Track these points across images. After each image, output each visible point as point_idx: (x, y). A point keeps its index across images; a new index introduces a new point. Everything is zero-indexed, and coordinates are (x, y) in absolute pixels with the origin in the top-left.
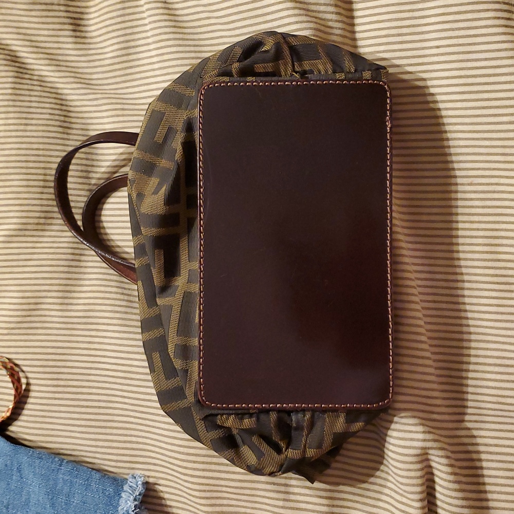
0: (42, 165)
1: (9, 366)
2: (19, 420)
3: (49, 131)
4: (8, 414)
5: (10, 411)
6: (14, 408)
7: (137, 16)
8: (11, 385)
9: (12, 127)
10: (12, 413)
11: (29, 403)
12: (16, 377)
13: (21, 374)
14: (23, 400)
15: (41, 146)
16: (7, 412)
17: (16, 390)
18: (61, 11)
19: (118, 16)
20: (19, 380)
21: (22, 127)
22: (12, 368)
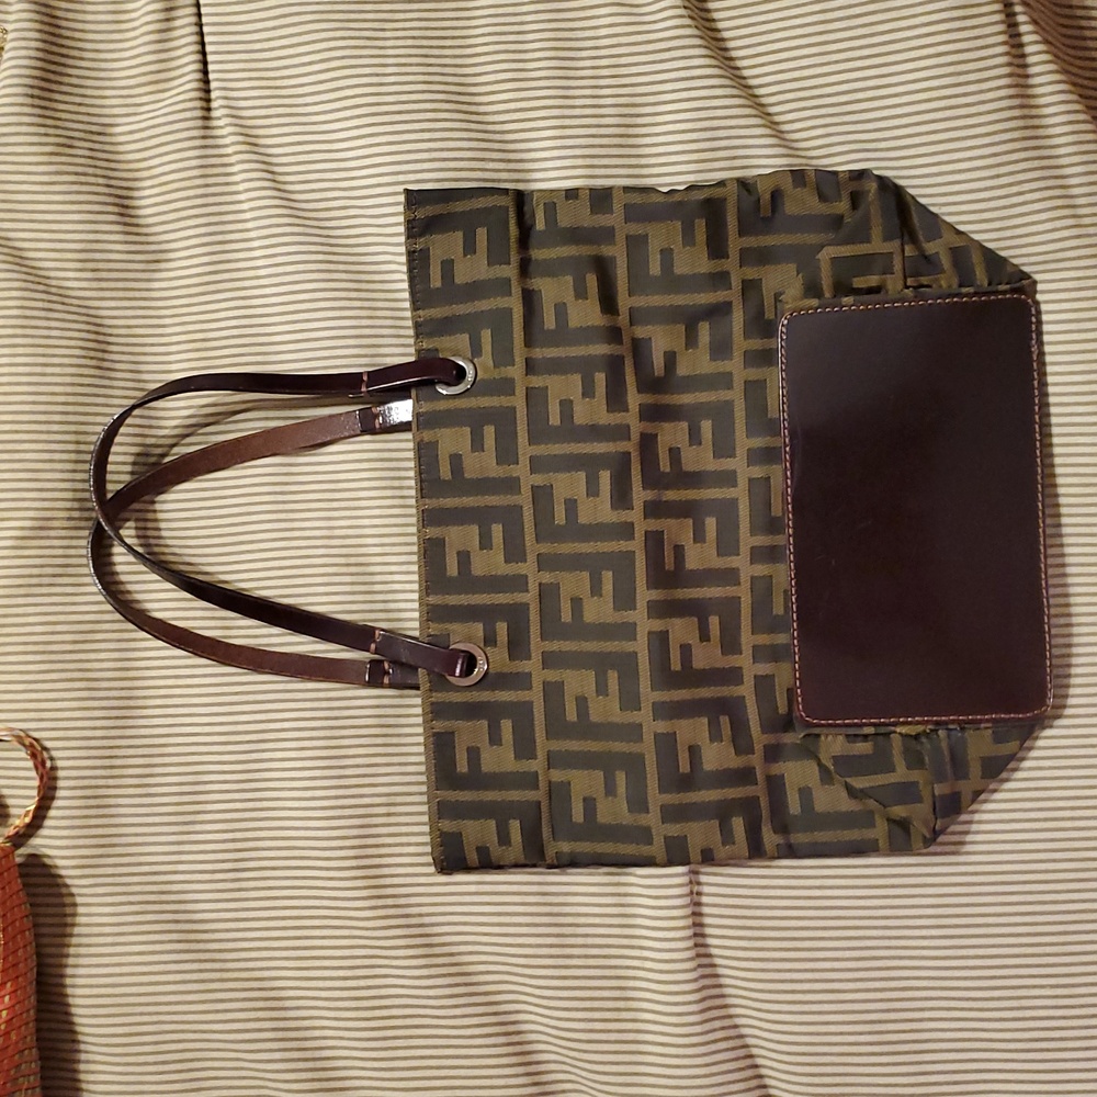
0: (73, 428)
1: (27, 741)
3: (81, 375)
4: (27, 820)
5: (31, 815)
6: (38, 808)
8: (33, 774)
10: (34, 817)
11: (58, 798)
12: (40, 759)
13: (45, 754)
14: (50, 793)
16: (25, 816)
17: (41, 778)
20: (43, 763)
21: (38, 370)
22: (32, 745)
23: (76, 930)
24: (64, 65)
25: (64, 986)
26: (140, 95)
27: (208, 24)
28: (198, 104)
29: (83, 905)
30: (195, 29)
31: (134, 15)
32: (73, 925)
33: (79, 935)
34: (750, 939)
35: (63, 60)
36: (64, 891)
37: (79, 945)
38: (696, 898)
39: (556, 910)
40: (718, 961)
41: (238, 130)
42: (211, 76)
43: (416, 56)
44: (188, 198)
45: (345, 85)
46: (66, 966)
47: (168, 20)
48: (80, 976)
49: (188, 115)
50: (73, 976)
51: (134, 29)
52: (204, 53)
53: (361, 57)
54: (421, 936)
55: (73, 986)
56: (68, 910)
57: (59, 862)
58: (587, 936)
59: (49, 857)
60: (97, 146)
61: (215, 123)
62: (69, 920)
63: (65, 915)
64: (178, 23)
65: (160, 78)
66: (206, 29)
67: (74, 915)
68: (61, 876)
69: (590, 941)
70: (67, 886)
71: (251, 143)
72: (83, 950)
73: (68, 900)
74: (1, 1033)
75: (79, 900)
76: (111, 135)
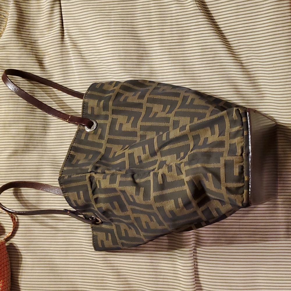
2: (15, 236)
4: (10, 235)
5: (11, 233)
7: (68, 61)
9: (11, 109)
11: (19, 228)
12: (13, 218)
14: (17, 226)
15: (24, 117)
17: (14, 223)
18: (34, 57)
19: (60, 60)
20: (15, 219)
21: (15, 109)
23: (22, 265)
24: (24, 24)
25: (18, 281)
26: (45, 32)
27: (63, 11)
28: (60, 34)
29: (24, 258)
30: (59, 13)
31: (43, 9)
32: (21, 264)
33: (22, 267)
34: (212, 279)
35: (24, 22)
36: (19, 254)
37: (22, 269)
38: (196, 266)
39: (155, 267)
40: (202, 285)
41: (71, 42)
42: (64, 26)
43: (120, 20)
44: (58, 61)
45: (99, 28)
46: (19, 275)
47: (52, 10)
48: (23, 278)
49: (57, 37)
50: (21, 278)
51: (43, 13)
52: (62, 20)
53: (104, 20)
54: (117, 272)
55: (21, 281)
56: (20, 259)
57: (18, 246)
58: (164, 275)
59: (15, 244)
60: (33, 46)
61: (65, 39)
62: (20, 262)
63: (19, 261)
64: (55, 11)
65: (50, 27)
66: (63, 13)
67: (21, 261)
68: (18, 250)
69: (165, 277)
70: (20, 252)
71: (75, 45)
72: (23, 271)
73: (20, 256)
74: (0, 287)
75: (23, 257)
76: (37, 43)
